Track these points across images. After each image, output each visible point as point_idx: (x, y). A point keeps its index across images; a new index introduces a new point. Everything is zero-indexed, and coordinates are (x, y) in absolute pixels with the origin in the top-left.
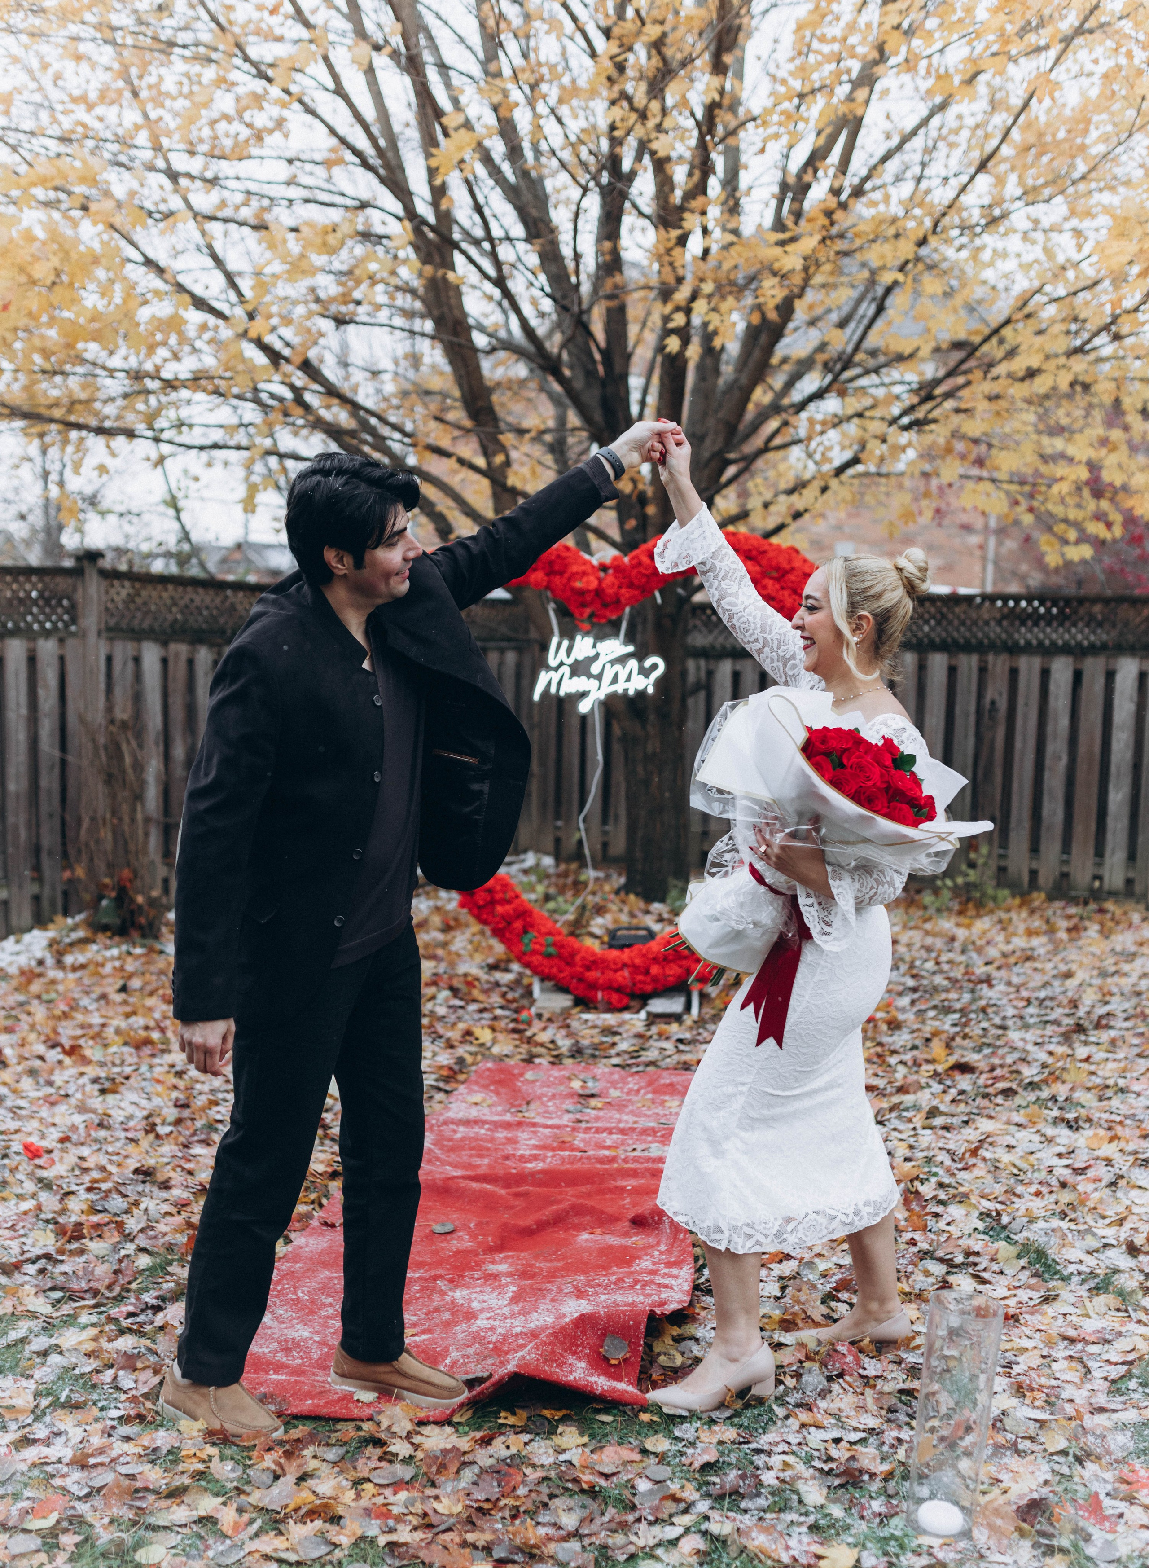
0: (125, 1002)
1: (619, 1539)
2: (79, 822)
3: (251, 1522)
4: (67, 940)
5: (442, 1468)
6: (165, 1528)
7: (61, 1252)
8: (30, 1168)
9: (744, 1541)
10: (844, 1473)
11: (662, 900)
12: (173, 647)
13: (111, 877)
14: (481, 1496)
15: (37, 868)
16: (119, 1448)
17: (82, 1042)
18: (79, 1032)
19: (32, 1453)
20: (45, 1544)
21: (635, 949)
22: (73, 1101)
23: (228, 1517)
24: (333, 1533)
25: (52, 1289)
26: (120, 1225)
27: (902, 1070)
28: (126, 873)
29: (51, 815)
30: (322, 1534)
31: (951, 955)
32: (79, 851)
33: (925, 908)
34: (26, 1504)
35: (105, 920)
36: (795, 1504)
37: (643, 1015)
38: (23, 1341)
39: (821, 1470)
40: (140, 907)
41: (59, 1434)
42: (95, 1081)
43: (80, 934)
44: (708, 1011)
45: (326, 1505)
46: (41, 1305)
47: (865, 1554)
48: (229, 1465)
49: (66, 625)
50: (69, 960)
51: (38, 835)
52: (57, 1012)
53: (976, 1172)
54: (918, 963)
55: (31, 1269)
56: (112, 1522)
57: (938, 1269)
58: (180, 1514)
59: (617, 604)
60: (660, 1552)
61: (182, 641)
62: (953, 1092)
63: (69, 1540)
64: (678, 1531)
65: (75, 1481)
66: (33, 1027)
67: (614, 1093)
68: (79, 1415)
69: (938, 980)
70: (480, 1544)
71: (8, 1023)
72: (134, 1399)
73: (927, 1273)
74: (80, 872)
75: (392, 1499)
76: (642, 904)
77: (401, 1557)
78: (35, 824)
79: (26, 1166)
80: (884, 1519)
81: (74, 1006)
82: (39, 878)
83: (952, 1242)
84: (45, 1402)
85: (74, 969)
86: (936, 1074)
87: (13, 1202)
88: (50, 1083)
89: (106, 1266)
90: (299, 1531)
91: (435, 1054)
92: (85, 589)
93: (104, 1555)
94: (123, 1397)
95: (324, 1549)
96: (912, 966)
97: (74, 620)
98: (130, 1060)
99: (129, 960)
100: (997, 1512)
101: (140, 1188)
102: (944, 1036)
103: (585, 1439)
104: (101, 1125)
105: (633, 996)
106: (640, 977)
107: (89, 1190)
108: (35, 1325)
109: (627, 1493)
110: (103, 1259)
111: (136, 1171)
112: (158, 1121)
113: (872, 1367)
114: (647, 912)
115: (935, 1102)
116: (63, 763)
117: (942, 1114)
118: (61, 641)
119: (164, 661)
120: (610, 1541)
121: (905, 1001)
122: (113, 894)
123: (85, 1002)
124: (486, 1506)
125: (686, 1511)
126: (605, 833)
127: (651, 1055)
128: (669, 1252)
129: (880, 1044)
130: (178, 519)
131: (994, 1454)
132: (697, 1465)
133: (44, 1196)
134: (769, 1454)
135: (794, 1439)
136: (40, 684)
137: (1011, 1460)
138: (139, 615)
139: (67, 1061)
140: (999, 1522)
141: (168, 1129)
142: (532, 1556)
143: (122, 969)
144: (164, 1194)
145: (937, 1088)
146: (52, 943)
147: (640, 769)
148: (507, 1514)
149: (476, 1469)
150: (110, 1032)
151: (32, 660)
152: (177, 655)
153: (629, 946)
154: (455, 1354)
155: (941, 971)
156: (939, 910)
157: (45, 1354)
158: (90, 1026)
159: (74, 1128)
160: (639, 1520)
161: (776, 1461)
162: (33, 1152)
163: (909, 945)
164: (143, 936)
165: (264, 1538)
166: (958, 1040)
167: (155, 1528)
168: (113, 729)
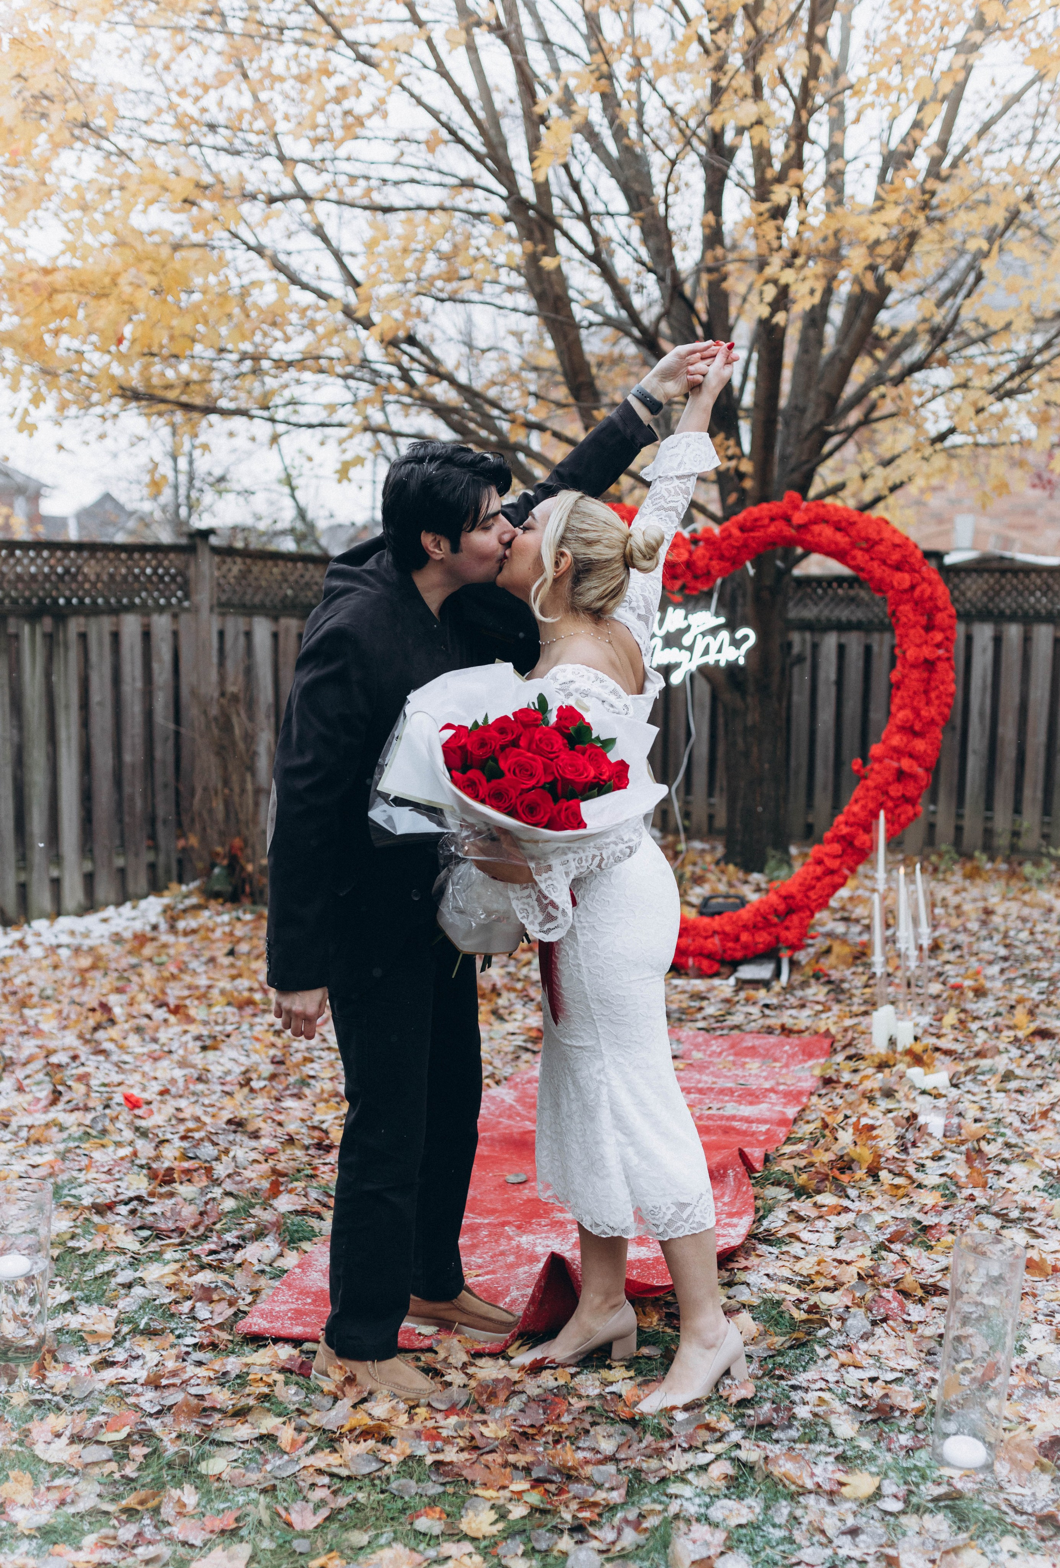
0: (232, 966)
1: (654, 1463)
2: (192, 794)
3: (308, 1440)
4: (181, 906)
5: (492, 1396)
6: (229, 1443)
7: (152, 1194)
8: (129, 1118)
9: (771, 1468)
10: (877, 1410)
11: (761, 871)
12: (284, 622)
13: (223, 845)
14: (526, 1422)
15: (153, 837)
16: (191, 1370)
17: (188, 1002)
18: (186, 993)
19: (110, 1374)
20: (116, 1454)
21: (725, 917)
22: (175, 1057)
23: (286, 1435)
24: (385, 1452)
25: (141, 1228)
26: (209, 1170)
27: (982, 1036)
28: (237, 842)
29: (166, 786)
30: (373, 1453)
31: (1047, 926)
32: (193, 820)
33: (1027, 879)
34: (102, 1419)
35: (217, 888)
36: (826, 1437)
37: (732, 981)
38: (110, 1274)
39: (855, 1407)
40: (250, 875)
41: (137, 1358)
42: (198, 1038)
43: (194, 900)
44: (798, 978)
45: (379, 1427)
46: (130, 1243)
47: (886, 1483)
48: (293, 1389)
49: (180, 601)
50: (181, 925)
51: (154, 806)
52: (166, 974)
53: (1044, 1133)
54: (1012, 933)
55: (123, 1210)
56: (179, 1437)
57: (993, 1223)
58: (243, 1431)
59: (707, 576)
60: (690, 1476)
61: (292, 616)
62: (1031, 1057)
63: (138, 1452)
64: (711, 1457)
65: (148, 1399)
66: (142, 988)
67: (697, 1055)
68: (157, 1341)
69: (1032, 950)
70: (520, 1464)
71: (120, 984)
72: (207, 1329)
73: (981, 1227)
74: (193, 841)
75: (442, 1423)
76: (741, 875)
77: (445, 1474)
78: (150, 793)
79: (126, 1116)
80: (909, 1451)
81: (183, 968)
82: (155, 847)
83: (1008, 1197)
84: (125, 1329)
85: (186, 933)
86: (1016, 1039)
87: (111, 1149)
88: (155, 1040)
89: (192, 1208)
90: (351, 1449)
91: (525, 1017)
92: (197, 565)
93: (170, 1466)
94: (199, 1326)
95: (375, 1466)
96: (1006, 936)
97: (187, 596)
98: (231, 1019)
99: (239, 925)
100: (1019, 1447)
101: (231, 1137)
102: (1028, 1004)
103: (632, 1373)
104: (199, 1079)
105: (723, 962)
106: (730, 945)
107: (183, 1138)
108: (123, 1260)
109: (664, 1423)
110: (191, 1202)
111: (229, 1122)
112: (254, 1076)
113: (916, 1312)
114: (746, 882)
115: (1012, 1067)
116: (177, 734)
117: (1017, 1077)
118: (175, 616)
119: (275, 636)
120: (644, 1466)
121: (995, 970)
122: (225, 862)
123: (194, 964)
124: (530, 1431)
125: (719, 1440)
126: (711, 805)
127: (737, 1019)
128: (731, 1203)
129: (964, 1011)
130: (293, 497)
131: (1025, 1395)
132: (733, 1399)
133: (140, 1144)
134: (806, 1390)
135: (832, 1377)
136: (155, 658)
137: (1041, 1401)
138: (250, 591)
139: (172, 1019)
140: (1020, 1456)
141: (262, 1084)
142: (569, 1477)
143: (231, 934)
144: (253, 1143)
145: (1015, 1052)
146: (166, 909)
147: (740, 741)
148: (550, 1439)
149: (524, 1398)
150: (215, 992)
151: (146, 635)
152: (287, 630)
153: (719, 913)
154: (515, 1294)
155: (1035, 941)
156: (1040, 882)
157: (129, 1286)
158: (197, 987)
159: (173, 1081)
160: (673, 1447)
161: (812, 1396)
162: (133, 1103)
163: (1005, 916)
164: (254, 903)
165: (320, 1455)
166: (1042, 1007)
167: (219, 1444)
168: (224, 701)
